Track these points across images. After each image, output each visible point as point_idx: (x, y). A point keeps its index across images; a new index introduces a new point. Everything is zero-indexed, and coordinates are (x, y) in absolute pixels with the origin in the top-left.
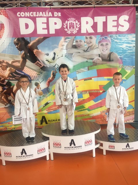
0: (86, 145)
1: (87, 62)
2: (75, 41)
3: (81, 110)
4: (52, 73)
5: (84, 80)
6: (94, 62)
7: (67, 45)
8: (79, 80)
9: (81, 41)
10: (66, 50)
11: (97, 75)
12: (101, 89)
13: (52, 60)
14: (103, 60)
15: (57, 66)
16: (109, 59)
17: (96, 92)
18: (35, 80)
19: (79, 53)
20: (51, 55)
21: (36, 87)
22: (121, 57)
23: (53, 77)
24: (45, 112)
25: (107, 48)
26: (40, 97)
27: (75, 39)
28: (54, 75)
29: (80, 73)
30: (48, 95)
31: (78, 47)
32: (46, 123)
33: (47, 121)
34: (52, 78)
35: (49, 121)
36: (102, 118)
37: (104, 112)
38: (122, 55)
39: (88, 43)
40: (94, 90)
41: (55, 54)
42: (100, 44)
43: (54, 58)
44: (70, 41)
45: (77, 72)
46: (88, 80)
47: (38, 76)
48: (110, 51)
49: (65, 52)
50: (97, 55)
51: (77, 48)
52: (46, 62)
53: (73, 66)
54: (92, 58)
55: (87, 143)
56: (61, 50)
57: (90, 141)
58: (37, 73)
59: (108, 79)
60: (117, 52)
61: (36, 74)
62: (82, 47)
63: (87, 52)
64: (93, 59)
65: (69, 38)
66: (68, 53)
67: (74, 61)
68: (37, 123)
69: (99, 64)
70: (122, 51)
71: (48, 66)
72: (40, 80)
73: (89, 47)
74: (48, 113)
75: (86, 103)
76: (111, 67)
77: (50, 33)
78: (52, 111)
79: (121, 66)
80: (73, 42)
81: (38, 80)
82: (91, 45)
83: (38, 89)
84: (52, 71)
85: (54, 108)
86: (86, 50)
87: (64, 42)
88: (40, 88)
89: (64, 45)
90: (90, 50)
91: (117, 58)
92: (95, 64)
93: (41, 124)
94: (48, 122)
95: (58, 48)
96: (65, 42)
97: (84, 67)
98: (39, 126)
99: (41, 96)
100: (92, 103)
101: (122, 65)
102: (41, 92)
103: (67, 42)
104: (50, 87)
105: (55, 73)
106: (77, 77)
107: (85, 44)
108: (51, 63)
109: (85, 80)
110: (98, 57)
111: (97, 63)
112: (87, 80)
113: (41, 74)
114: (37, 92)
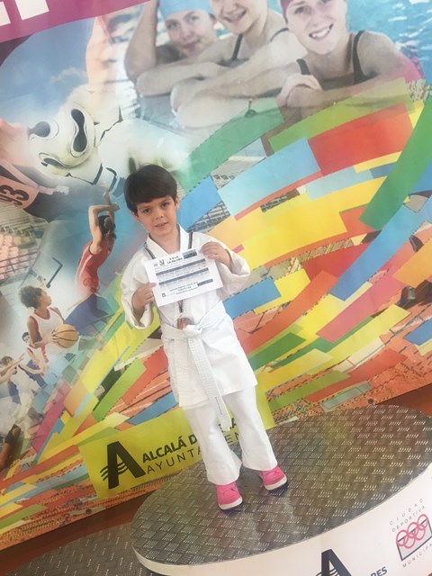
0: (405, 552)
1: (251, 113)
2: (161, 26)
3: (284, 357)
4: (92, 218)
5: (264, 210)
6: (284, 108)
7: (130, 55)
8: (238, 217)
9: (194, 18)
10: (131, 84)
11: (317, 169)
12: (352, 232)
13: (74, 152)
14: (327, 82)
15: (106, 178)
16: (352, 70)
17: (336, 247)
18: (18, 278)
19: (201, 78)
20: (64, 130)
21: (31, 311)
22: (409, 43)
23: (103, 238)
24: (115, 419)
25: (329, 18)
26: (69, 357)
27: (159, 15)
28: (107, 227)
29: (233, 177)
30: (103, 333)
31: (186, 51)
32: (137, 472)
33: (139, 460)
34: (101, 244)
35: (146, 458)
36: (398, 367)
37: (395, 334)
38: (411, 36)
39: (229, 20)
40: (324, 243)
41: (78, 117)
42: (291, 8)
43: (81, 142)
44: (137, 32)
45: (218, 178)
46: (283, 201)
47: (25, 251)
48: (351, 28)
49: (126, 93)
50: (290, 66)
51: (184, 57)
52: (48, 173)
53: (187, 155)
54: (272, 87)
55: (410, 542)
56: (104, 92)
57: (419, 526)
58: (18, 240)
59: (376, 173)
60: (381, 25)
61: (14, 245)
62: (208, 46)
63: (240, 67)
64: (279, 91)
65: (127, 18)
66: (146, 97)
67: (187, 127)
68: (92, 486)
69: (311, 108)
70: (406, 13)
71: (65, 190)
72: (45, 271)
73: (241, 37)
74: (131, 421)
75: (303, 318)
76: (375, 109)
77: (23, 18)
78: (147, 404)
79: (418, 92)
80: (155, 33)
81: (31, 272)
82: (246, 23)
83: (47, 316)
84: (91, 209)
85: (152, 388)
86: (228, 56)
87: (108, 43)
88: (56, 310)
89: (112, 61)
90: (253, 53)
91: (390, 56)
92: (292, 114)
93: (113, 482)
94: (144, 466)
95: (85, 81)
96: (113, 41)
97: (244, 145)
98: (106, 498)
99: (74, 349)
100: (330, 308)
101: (420, 83)
102: (67, 327)
103: (122, 40)
104: (103, 294)
105: (107, 213)
106: (221, 204)
107: (219, 26)
108: (71, 172)
109: (267, 205)
110: (300, 75)
111: (300, 109)
112: (276, 204)
113: (38, 241)
114: (47, 337)
